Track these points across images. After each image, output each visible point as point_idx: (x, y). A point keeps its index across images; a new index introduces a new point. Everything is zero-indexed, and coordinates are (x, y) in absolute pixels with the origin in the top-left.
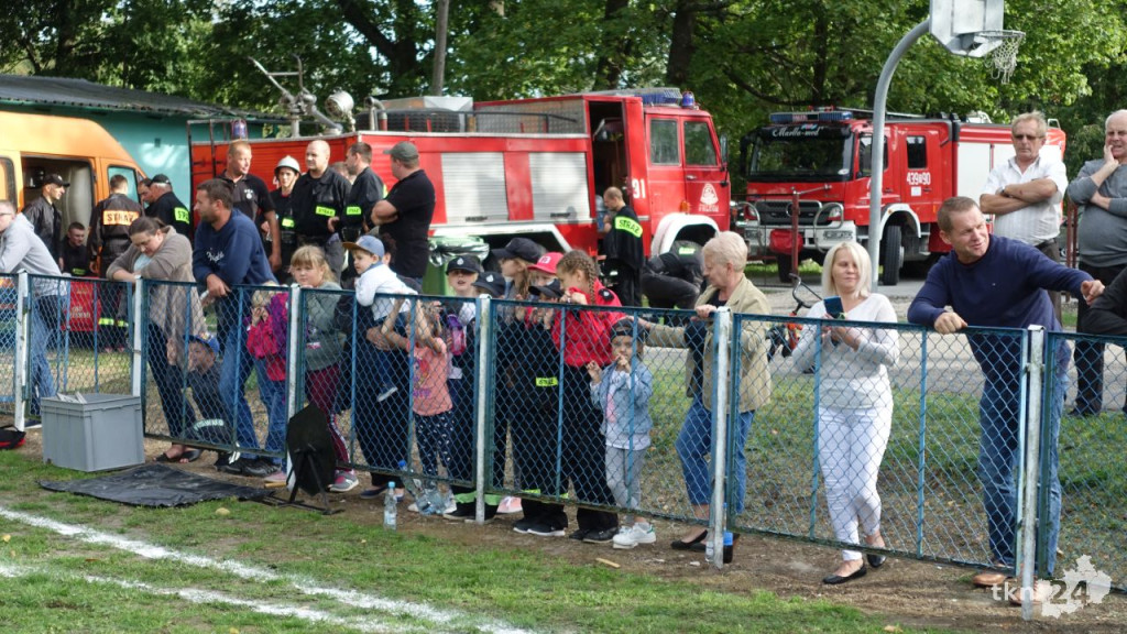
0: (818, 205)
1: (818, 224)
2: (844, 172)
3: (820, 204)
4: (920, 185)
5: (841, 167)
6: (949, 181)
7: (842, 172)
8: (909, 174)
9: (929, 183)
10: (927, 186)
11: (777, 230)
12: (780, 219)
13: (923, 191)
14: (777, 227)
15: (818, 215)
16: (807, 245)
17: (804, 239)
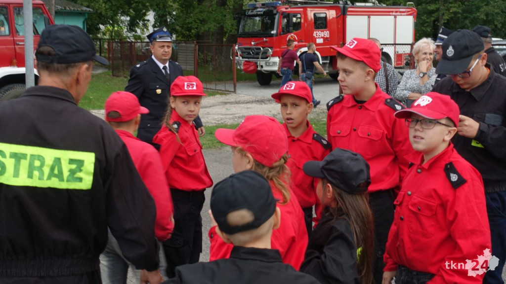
0: (260, 49)
1: (262, 58)
2: (274, 32)
3: (262, 49)
4: (322, 37)
5: (273, 30)
6: (341, 35)
7: (272, 32)
8: (315, 32)
9: (328, 36)
10: (327, 38)
11: (246, 61)
12: (249, 56)
13: (324, 40)
14: (247, 59)
15: (261, 54)
16: (259, 69)
17: (257, 66)
